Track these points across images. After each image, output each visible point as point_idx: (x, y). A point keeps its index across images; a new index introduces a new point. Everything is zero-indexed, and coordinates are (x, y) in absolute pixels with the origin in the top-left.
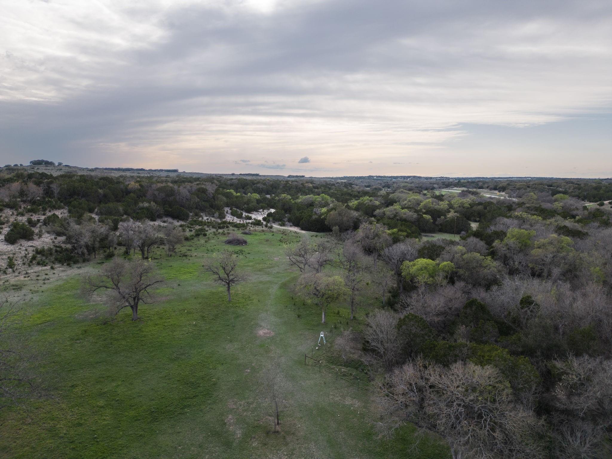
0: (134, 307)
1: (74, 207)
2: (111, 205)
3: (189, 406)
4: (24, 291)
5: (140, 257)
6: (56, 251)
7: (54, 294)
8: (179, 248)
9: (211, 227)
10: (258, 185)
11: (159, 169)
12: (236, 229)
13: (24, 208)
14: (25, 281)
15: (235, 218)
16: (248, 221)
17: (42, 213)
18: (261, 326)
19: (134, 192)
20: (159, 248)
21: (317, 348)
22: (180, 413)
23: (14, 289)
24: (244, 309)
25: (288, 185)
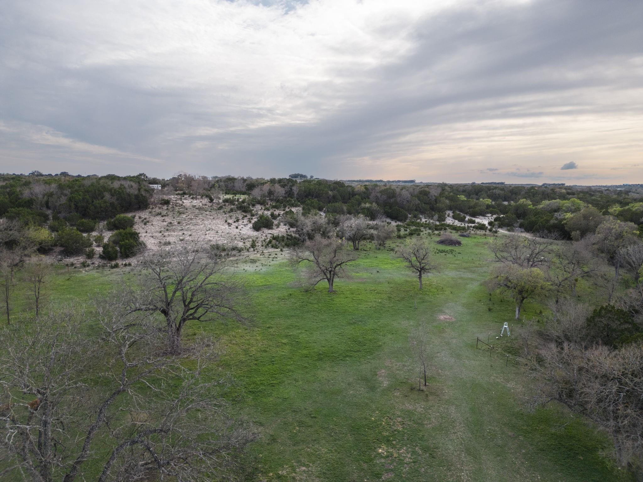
0: (330, 281)
1: (307, 205)
2: (337, 204)
3: (351, 356)
4: (257, 264)
5: (353, 248)
6: (287, 238)
7: (278, 268)
8: (388, 243)
9: (428, 228)
10: (494, 191)
11: (397, 180)
12: (454, 231)
13: (270, 204)
14: (261, 257)
15: (457, 221)
16: (470, 225)
17: (283, 209)
18: (444, 312)
19: (359, 194)
20: (371, 242)
21: (497, 337)
22: (341, 360)
23: (251, 262)
24: (432, 297)
25: (532, 190)
